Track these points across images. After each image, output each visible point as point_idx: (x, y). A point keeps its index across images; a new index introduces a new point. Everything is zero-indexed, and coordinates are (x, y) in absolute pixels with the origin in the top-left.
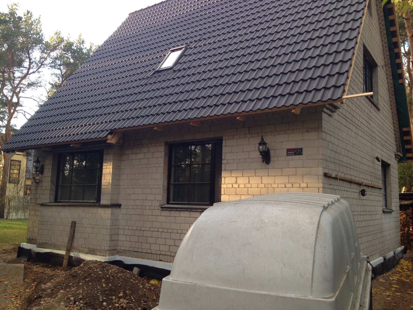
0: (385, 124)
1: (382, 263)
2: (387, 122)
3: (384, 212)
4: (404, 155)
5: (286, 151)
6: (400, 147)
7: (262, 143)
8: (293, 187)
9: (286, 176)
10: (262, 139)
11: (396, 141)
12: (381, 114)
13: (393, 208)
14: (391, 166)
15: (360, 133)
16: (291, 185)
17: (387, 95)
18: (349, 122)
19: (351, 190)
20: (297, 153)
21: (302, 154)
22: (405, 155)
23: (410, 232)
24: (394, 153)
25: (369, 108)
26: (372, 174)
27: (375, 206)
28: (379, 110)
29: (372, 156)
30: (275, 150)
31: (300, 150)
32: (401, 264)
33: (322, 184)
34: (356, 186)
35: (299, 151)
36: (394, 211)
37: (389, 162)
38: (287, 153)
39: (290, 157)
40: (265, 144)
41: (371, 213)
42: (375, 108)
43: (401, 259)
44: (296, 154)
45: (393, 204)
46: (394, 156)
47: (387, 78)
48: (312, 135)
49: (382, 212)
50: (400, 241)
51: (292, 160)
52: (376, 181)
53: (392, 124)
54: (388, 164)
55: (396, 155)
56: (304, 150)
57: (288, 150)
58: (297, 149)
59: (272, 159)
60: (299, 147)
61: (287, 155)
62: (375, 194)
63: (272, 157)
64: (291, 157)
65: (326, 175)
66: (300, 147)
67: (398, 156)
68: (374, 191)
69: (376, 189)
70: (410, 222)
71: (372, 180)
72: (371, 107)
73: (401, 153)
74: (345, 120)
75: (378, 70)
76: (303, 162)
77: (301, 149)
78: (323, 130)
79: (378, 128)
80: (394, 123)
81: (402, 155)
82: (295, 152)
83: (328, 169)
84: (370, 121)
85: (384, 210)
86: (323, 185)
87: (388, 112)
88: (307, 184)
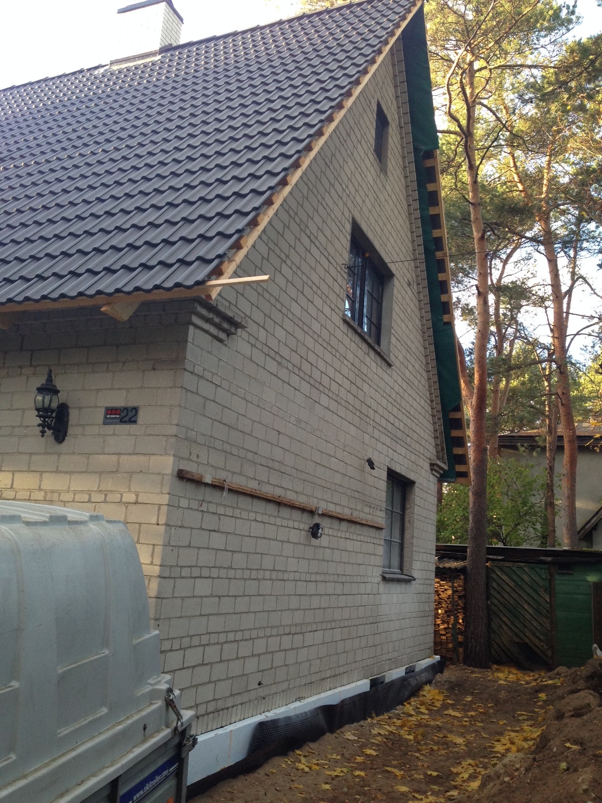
0: (406, 396)
1: (365, 693)
2: (414, 395)
3: (384, 579)
4: (452, 467)
5: (102, 411)
6: (442, 449)
7: (49, 389)
8: (105, 502)
9: (95, 473)
10: (50, 380)
11: (436, 438)
12: (394, 373)
13: (415, 574)
14: (416, 485)
15: (324, 400)
16: (103, 496)
17: (416, 342)
18: (287, 368)
19: (279, 521)
20: (126, 419)
21: (135, 422)
22: (454, 468)
23: (459, 626)
24: (428, 461)
25: (360, 353)
26: (357, 495)
27: (359, 565)
28: (390, 365)
29: (359, 455)
30: (80, 408)
31: (134, 411)
32: (424, 696)
33: (167, 496)
34: (296, 514)
35: (131, 414)
36: (414, 579)
37: (412, 476)
38: (106, 418)
39: (110, 429)
40: (56, 392)
41: (343, 579)
42: (379, 360)
43: (426, 684)
44: (123, 420)
45: (417, 565)
46: (427, 466)
47: (420, 309)
48: (162, 378)
49: (380, 579)
50: (432, 644)
51: (114, 435)
52: (367, 510)
53: (429, 402)
54: (409, 479)
55: (432, 465)
56: (141, 413)
57: (110, 411)
58: (126, 409)
59: (70, 431)
60: (131, 404)
61: (105, 423)
62: (362, 538)
63: (72, 426)
64: (112, 426)
65: (182, 476)
66: (135, 405)
67: (435, 467)
68: (358, 532)
69: (365, 528)
70: (459, 605)
71: (353, 506)
72: (368, 354)
73: (445, 463)
74: (276, 363)
75: (393, 285)
76: (135, 442)
77: (136, 410)
78: (189, 367)
79: (384, 403)
80: (432, 401)
81: (446, 468)
82: (122, 416)
83: (198, 463)
84: (359, 383)
85: (385, 575)
86: (169, 500)
87: (419, 377)
88: (137, 496)
